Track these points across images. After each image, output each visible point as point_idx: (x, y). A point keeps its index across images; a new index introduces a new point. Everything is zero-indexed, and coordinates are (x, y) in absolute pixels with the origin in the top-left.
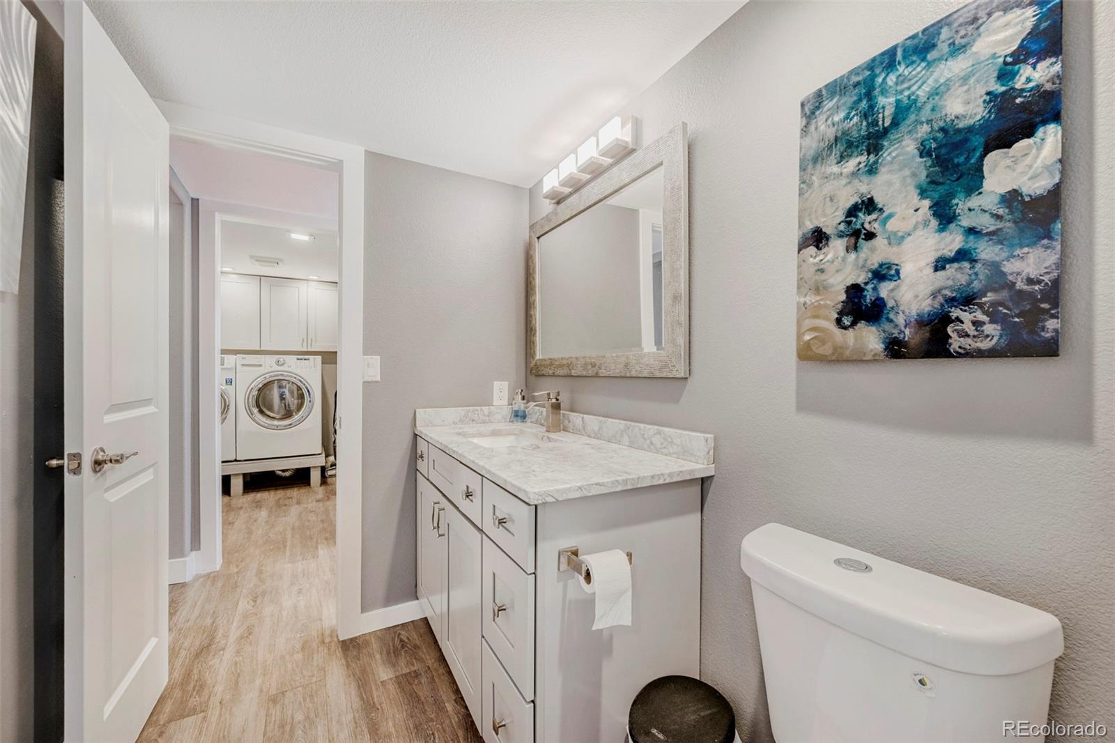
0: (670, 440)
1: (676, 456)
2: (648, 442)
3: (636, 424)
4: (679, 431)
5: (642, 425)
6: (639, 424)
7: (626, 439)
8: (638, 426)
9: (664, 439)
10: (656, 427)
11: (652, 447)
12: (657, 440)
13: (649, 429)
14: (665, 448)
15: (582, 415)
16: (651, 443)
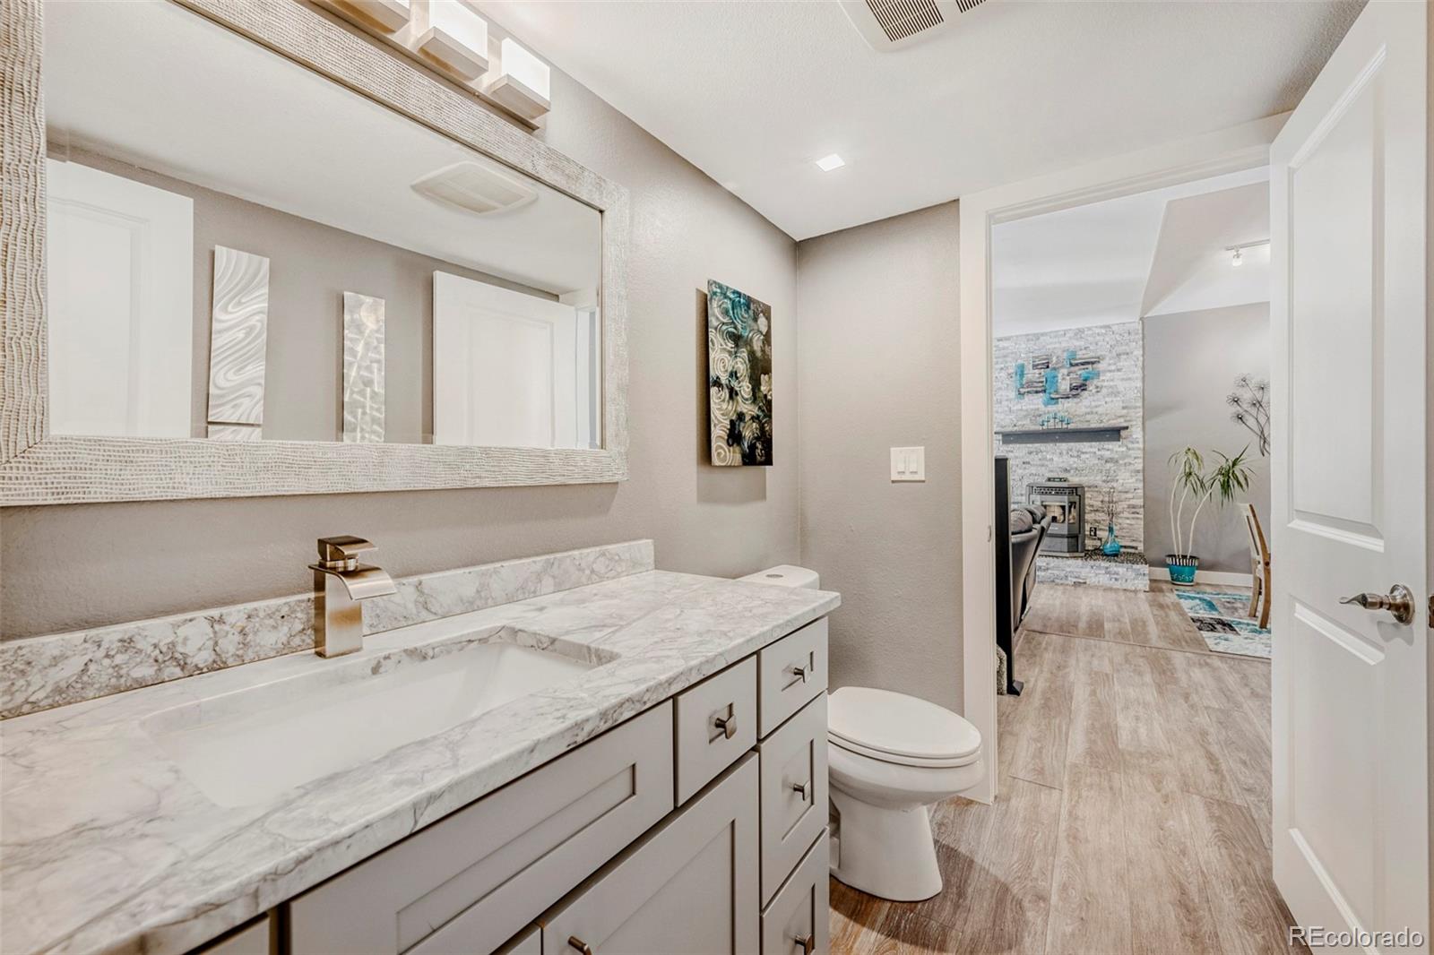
0: (617, 558)
1: (625, 574)
2: (588, 572)
3: (566, 554)
4: (626, 544)
5: (576, 553)
6: (570, 553)
7: (548, 582)
8: (570, 556)
9: (610, 560)
10: (598, 549)
11: (594, 576)
12: (600, 566)
13: (588, 554)
14: (611, 570)
15: (414, 579)
16: (593, 571)
